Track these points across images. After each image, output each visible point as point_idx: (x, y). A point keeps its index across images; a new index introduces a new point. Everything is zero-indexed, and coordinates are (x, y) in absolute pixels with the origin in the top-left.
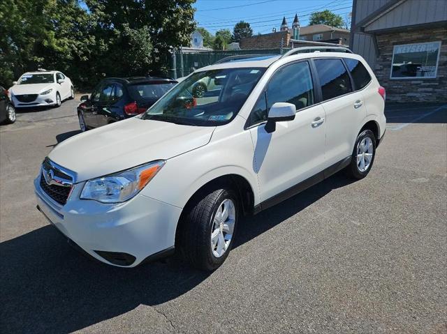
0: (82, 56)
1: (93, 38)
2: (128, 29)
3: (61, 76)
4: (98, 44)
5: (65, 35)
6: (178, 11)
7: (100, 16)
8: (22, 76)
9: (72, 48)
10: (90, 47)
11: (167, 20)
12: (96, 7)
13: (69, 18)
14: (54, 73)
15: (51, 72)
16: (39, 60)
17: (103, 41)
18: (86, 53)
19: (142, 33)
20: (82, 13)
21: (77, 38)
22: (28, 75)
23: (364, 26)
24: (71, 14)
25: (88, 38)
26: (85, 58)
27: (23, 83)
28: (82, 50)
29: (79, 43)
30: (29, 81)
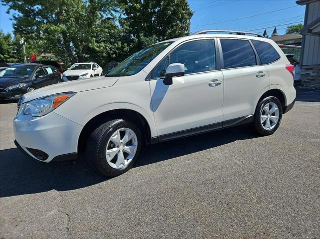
0: (112, 54)
1: (120, 43)
2: (142, 37)
3: (96, 66)
4: (123, 47)
5: (104, 41)
6: (177, 25)
7: (126, 29)
8: (73, 65)
9: (107, 49)
10: (118, 49)
11: (169, 31)
12: (124, 23)
13: (107, 30)
14: (92, 64)
15: (90, 63)
16: (86, 56)
17: (126, 44)
18: (115, 53)
19: (151, 40)
20: (115, 27)
21: (111, 43)
22: (77, 64)
23: (311, 29)
24: (108, 28)
25: (117, 44)
26: (114, 56)
27: (73, 69)
28: (113, 51)
29: (111, 46)
30: (77, 68)
